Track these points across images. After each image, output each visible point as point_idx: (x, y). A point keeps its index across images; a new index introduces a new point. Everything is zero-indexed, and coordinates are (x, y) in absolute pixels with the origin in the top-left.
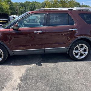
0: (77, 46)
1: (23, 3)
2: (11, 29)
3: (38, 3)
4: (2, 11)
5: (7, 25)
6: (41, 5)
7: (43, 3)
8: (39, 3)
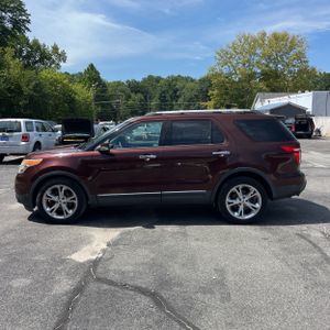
0: (234, 189)
1: (138, 83)
2: (96, 152)
3: (188, 80)
4: (72, 110)
5: (89, 146)
6: (197, 87)
7: (202, 81)
8: (192, 80)
